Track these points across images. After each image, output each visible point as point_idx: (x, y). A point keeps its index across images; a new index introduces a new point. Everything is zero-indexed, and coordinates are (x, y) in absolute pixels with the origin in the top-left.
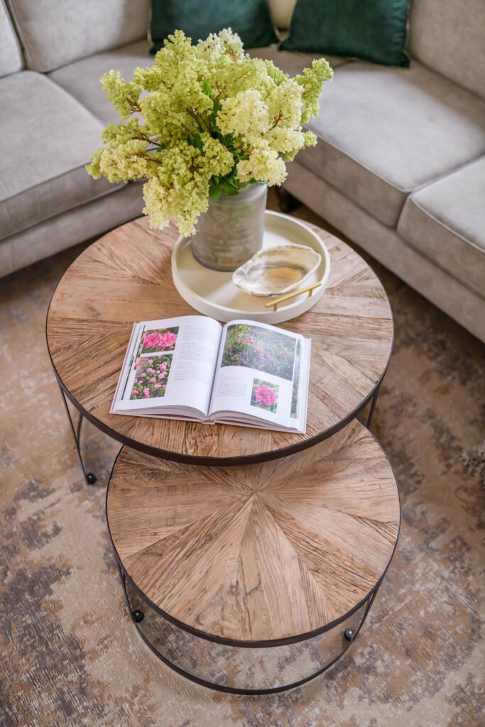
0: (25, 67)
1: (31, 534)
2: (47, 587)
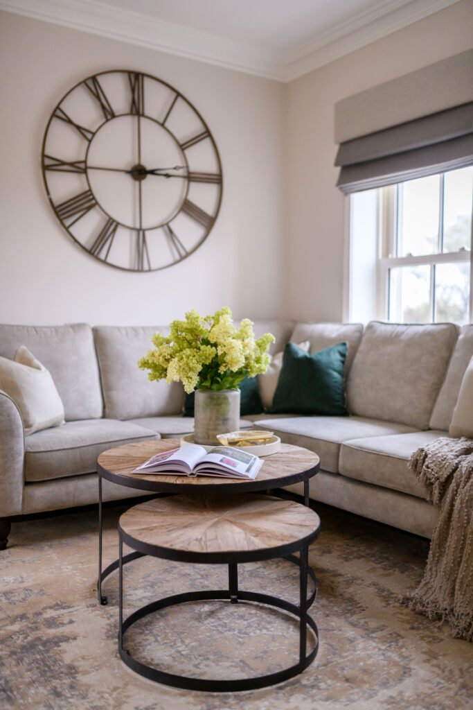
0: (104, 416)
1: (51, 623)
2: (57, 644)
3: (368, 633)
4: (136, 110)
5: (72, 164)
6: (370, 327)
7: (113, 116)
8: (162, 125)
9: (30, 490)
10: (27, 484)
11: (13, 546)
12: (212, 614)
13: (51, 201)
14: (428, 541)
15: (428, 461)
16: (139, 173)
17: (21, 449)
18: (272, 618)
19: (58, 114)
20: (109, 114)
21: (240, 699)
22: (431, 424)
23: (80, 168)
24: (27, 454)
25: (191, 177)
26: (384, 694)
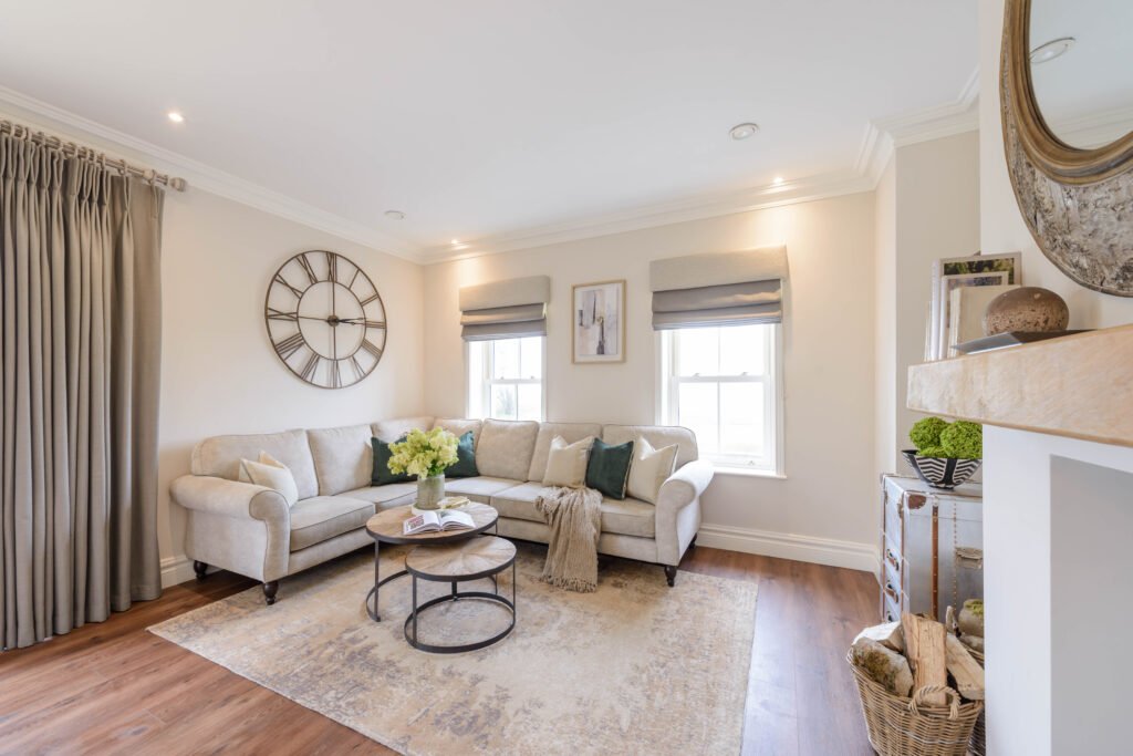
0: (319, 494)
1: (353, 641)
2: (368, 651)
3: (533, 599)
4: (332, 278)
5: (287, 315)
6: (486, 422)
7: (316, 282)
8: (349, 289)
9: (293, 556)
10: (291, 552)
11: (279, 600)
12: (447, 610)
13: (272, 341)
14: (547, 545)
15: (545, 502)
16: (333, 321)
17: (288, 529)
18: (481, 604)
19: (277, 278)
20: (313, 280)
21: (493, 649)
22: (529, 478)
23: (294, 317)
24: (292, 532)
25: (367, 325)
26: (556, 626)
